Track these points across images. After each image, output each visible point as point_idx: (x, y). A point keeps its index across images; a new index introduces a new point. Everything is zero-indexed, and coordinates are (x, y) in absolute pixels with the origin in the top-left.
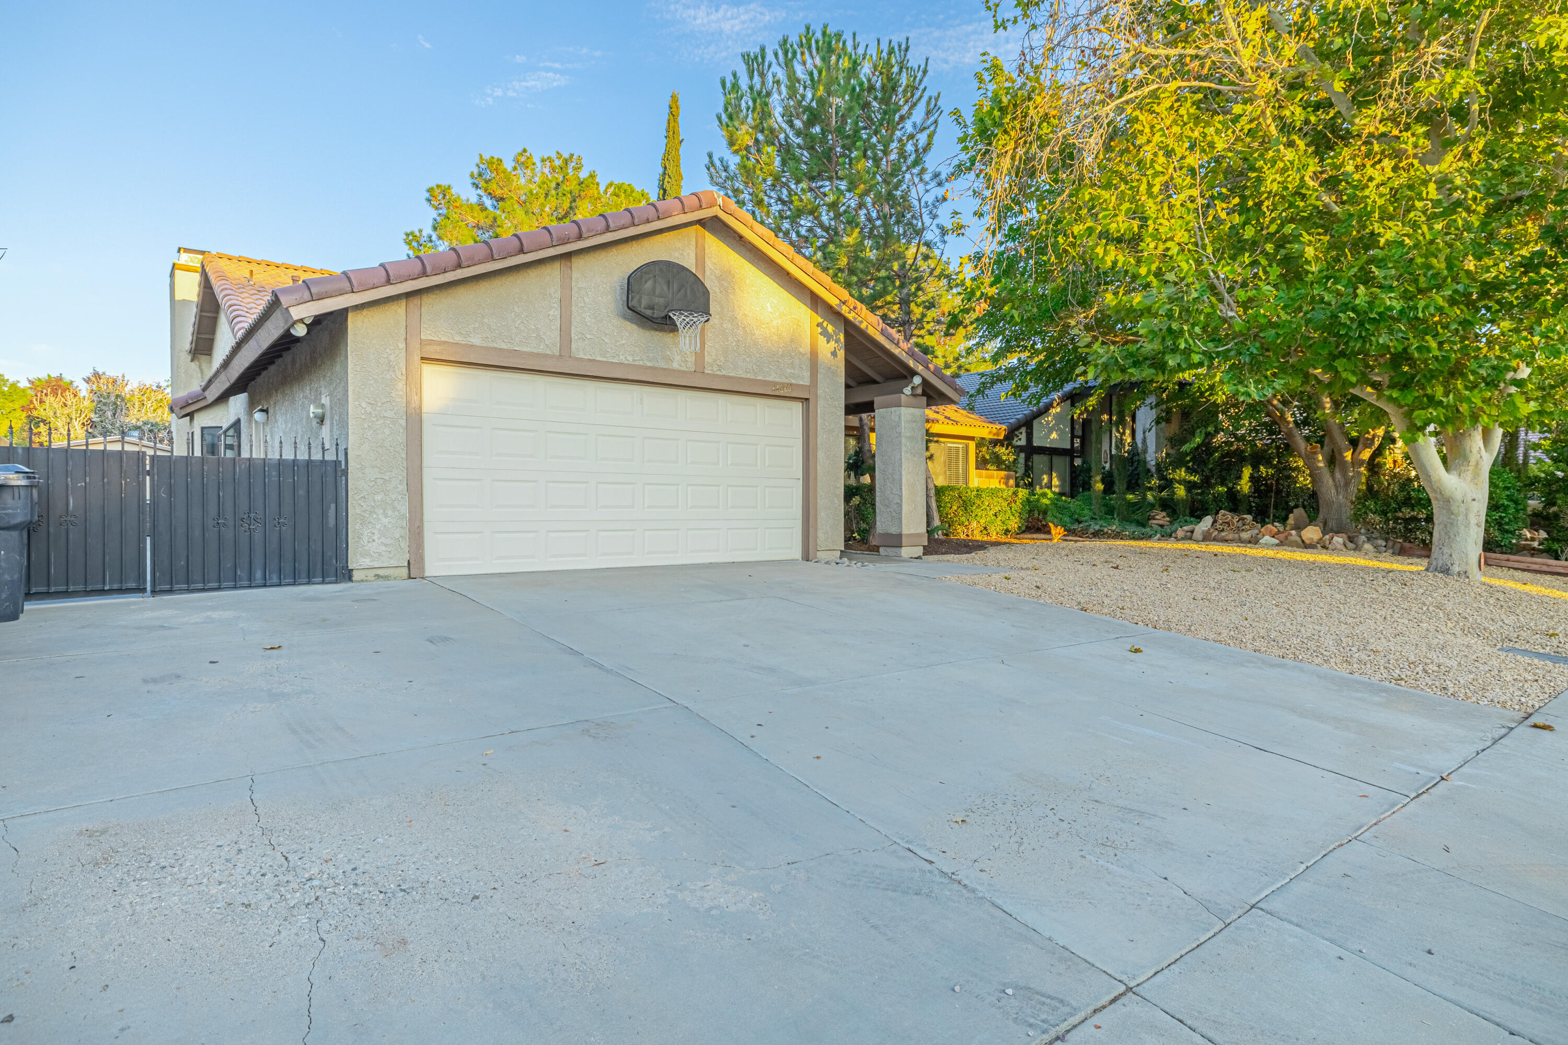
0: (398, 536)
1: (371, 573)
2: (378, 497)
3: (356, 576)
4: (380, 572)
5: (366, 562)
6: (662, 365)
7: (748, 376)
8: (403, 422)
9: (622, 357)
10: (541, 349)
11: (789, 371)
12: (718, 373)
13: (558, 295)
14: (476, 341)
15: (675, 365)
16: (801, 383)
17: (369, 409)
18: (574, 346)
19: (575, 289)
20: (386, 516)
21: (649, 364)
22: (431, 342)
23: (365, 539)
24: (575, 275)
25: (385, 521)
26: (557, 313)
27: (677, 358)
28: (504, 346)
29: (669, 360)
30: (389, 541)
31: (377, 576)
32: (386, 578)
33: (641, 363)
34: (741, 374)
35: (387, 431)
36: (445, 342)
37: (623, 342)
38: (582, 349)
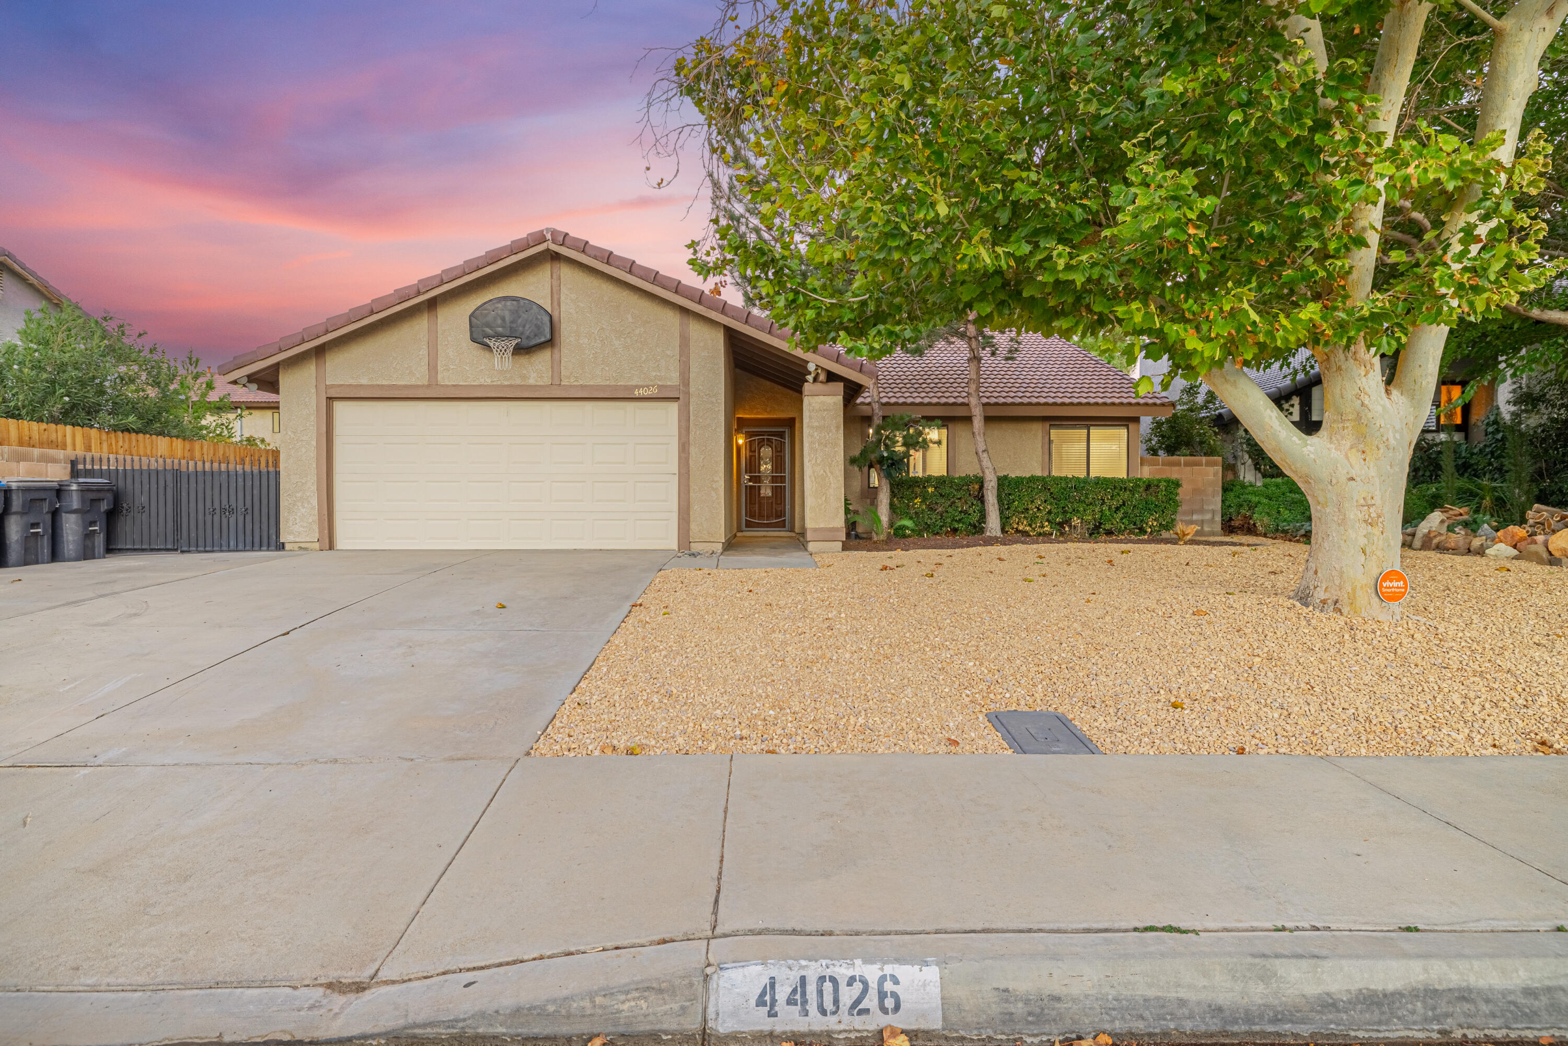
0: (310, 520)
1: (296, 546)
2: (299, 495)
3: (287, 547)
4: (303, 545)
5: (291, 538)
6: (518, 382)
7: (608, 383)
8: (314, 443)
9: (482, 380)
10: (413, 382)
11: (654, 374)
12: (576, 383)
13: (426, 339)
14: (364, 381)
15: (532, 382)
16: (669, 383)
17: (292, 436)
18: (439, 376)
19: (440, 332)
20: (304, 507)
21: (506, 383)
22: (332, 386)
23: (291, 523)
24: (440, 319)
25: (303, 510)
26: (426, 352)
27: (533, 375)
28: (385, 383)
29: (524, 377)
30: (305, 524)
31: (300, 548)
32: (306, 549)
33: (499, 383)
34: (599, 381)
35: (304, 450)
36: (342, 385)
37: (483, 367)
38: (447, 378)
